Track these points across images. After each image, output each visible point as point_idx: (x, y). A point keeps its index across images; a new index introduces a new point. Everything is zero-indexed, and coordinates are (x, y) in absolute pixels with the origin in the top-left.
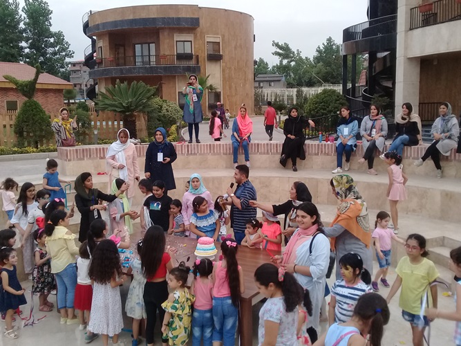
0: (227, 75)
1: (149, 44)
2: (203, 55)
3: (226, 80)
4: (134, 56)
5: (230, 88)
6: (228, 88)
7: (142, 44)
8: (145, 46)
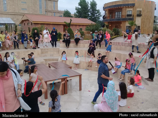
0: (143, 21)
1: (120, 12)
2: (135, 15)
3: (142, 22)
4: (115, 16)
5: (144, 25)
6: (143, 25)
7: (117, 12)
8: (118, 13)
